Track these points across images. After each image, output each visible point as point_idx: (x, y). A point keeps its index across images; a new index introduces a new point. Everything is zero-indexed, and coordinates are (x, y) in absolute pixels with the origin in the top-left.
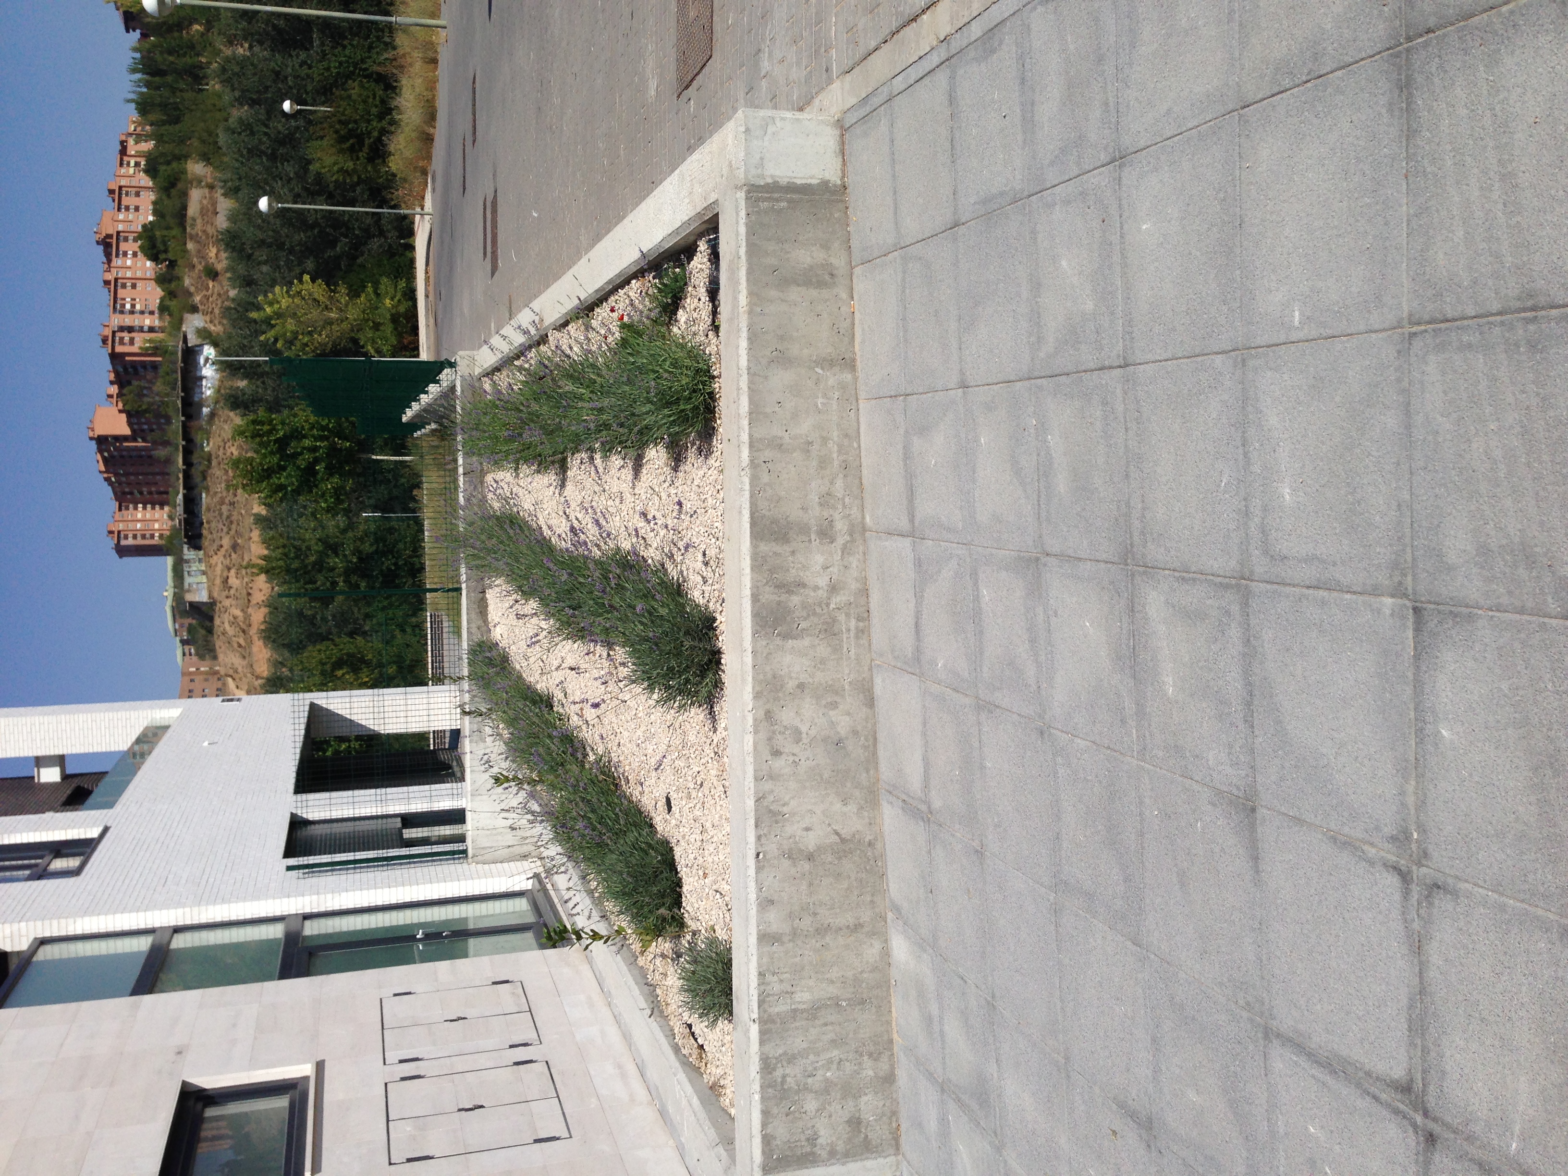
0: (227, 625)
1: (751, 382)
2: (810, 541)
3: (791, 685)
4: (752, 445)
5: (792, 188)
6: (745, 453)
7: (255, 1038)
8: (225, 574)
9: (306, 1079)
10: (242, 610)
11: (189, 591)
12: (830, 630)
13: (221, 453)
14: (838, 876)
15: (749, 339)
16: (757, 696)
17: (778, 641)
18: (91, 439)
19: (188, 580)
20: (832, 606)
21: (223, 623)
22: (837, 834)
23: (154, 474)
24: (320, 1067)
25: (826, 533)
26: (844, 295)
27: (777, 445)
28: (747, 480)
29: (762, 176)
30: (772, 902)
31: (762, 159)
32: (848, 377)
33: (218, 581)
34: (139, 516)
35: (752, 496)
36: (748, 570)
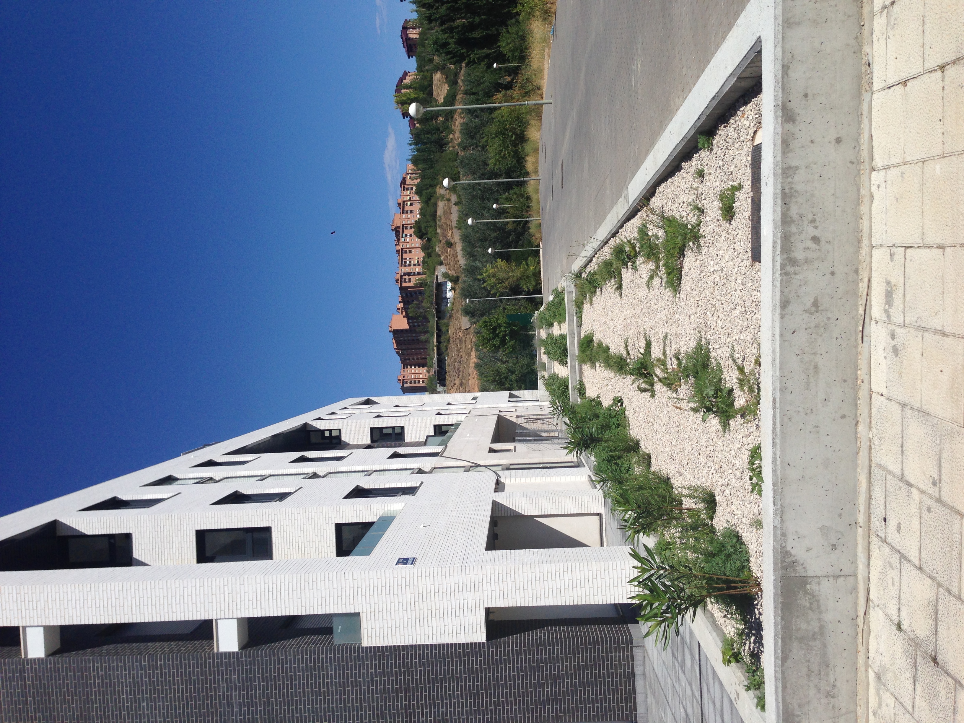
18: (390, 331)
23: (420, 349)
34: (413, 371)
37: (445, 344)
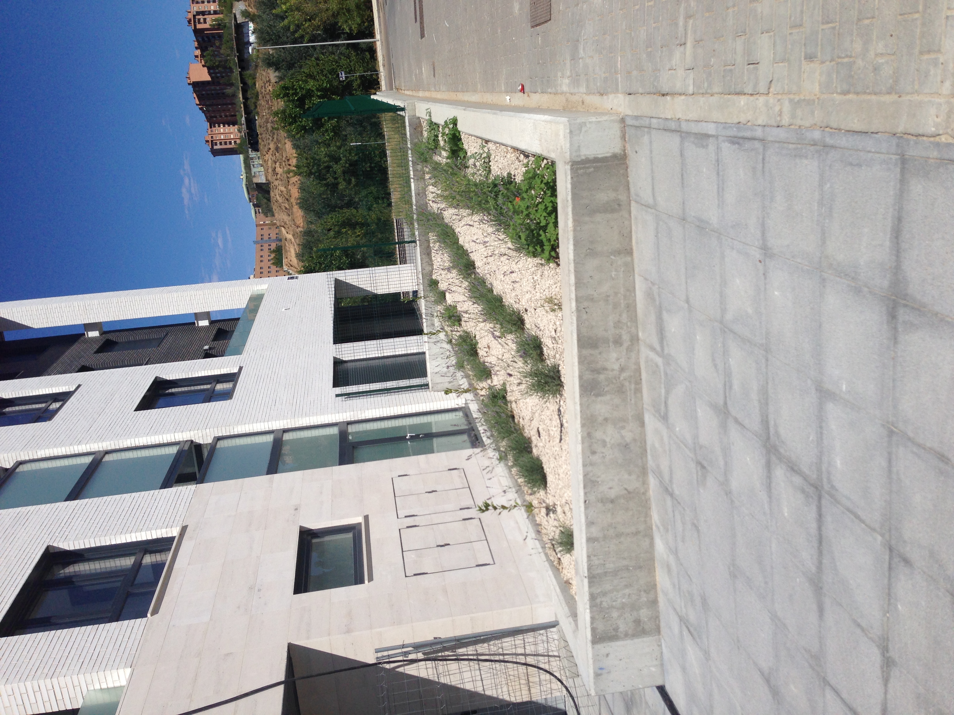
0: (278, 197)
1: (576, 267)
2: (609, 346)
3: (600, 419)
4: (577, 300)
5: (596, 160)
6: (574, 304)
7: (332, 501)
8: (274, 166)
9: (360, 524)
10: (285, 187)
11: (254, 176)
12: (621, 390)
13: (263, 90)
14: (627, 509)
15: (574, 245)
16: (583, 426)
17: (593, 398)
18: (189, 84)
19: (254, 170)
20: (622, 378)
21: (275, 195)
22: (626, 489)
23: (227, 104)
24: (366, 518)
25: (618, 342)
26: (627, 216)
27: (591, 299)
28: (575, 318)
29: (579, 156)
30: (593, 523)
31: (579, 146)
32: (629, 259)
33: (270, 170)
34: (222, 131)
35: (578, 326)
36: (576, 364)
37: (253, 100)
